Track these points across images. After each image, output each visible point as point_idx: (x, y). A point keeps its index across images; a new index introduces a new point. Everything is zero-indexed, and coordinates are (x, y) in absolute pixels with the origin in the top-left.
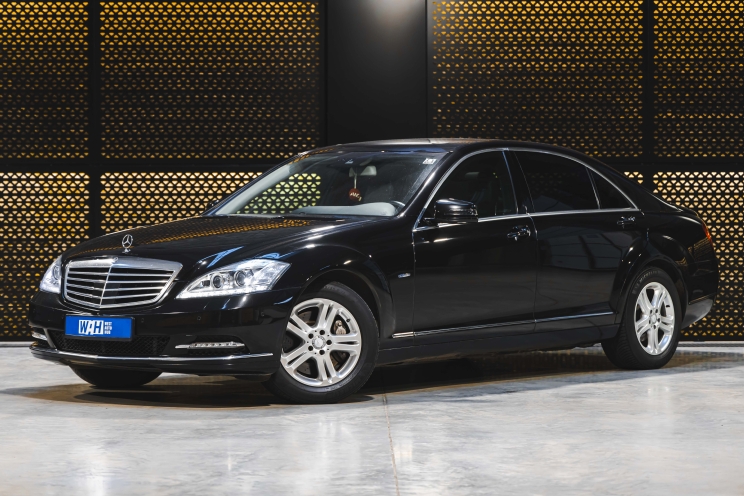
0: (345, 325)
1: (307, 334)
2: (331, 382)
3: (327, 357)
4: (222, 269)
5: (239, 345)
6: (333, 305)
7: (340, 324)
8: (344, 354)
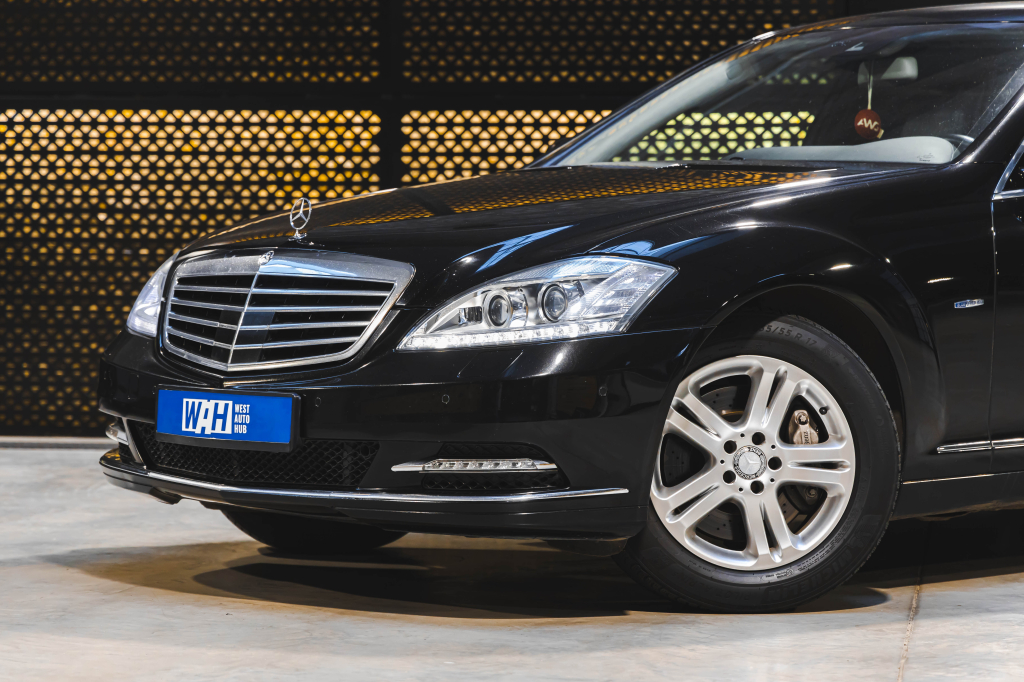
0: (816, 422)
1: (720, 441)
2: (778, 559)
3: (769, 499)
4: (509, 280)
5: (542, 466)
6: (786, 372)
7: (803, 419)
8: (813, 492)
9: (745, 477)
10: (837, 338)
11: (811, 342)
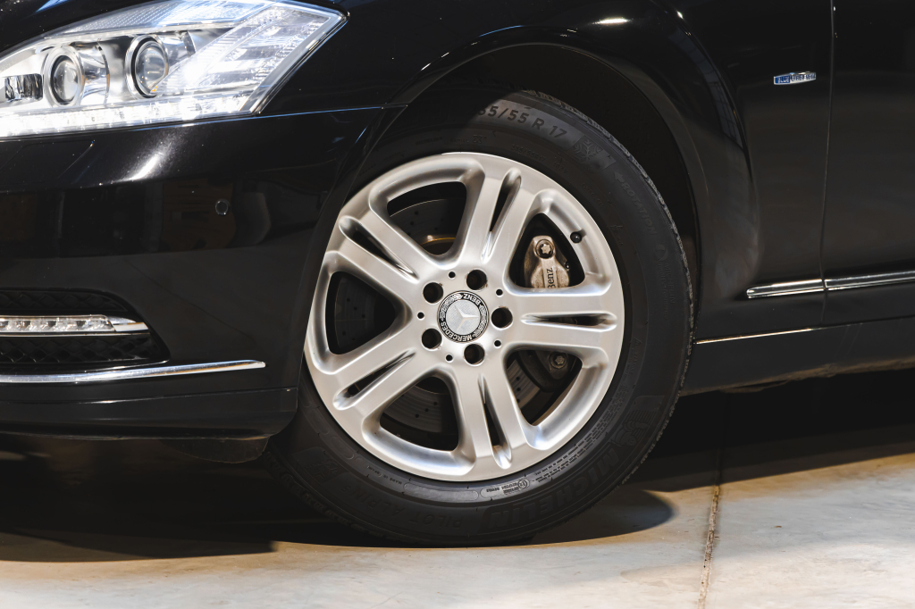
0: (565, 253)
1: (418, 284)
2: (505, 464)
3: (493, 372)
4: (78, 33)
5: (124, 326)
6: (519, 178)
7: (546, 249)
8: (561, 360)
9: (455, 338)
10: (599, 127)
11: (558, 132)
